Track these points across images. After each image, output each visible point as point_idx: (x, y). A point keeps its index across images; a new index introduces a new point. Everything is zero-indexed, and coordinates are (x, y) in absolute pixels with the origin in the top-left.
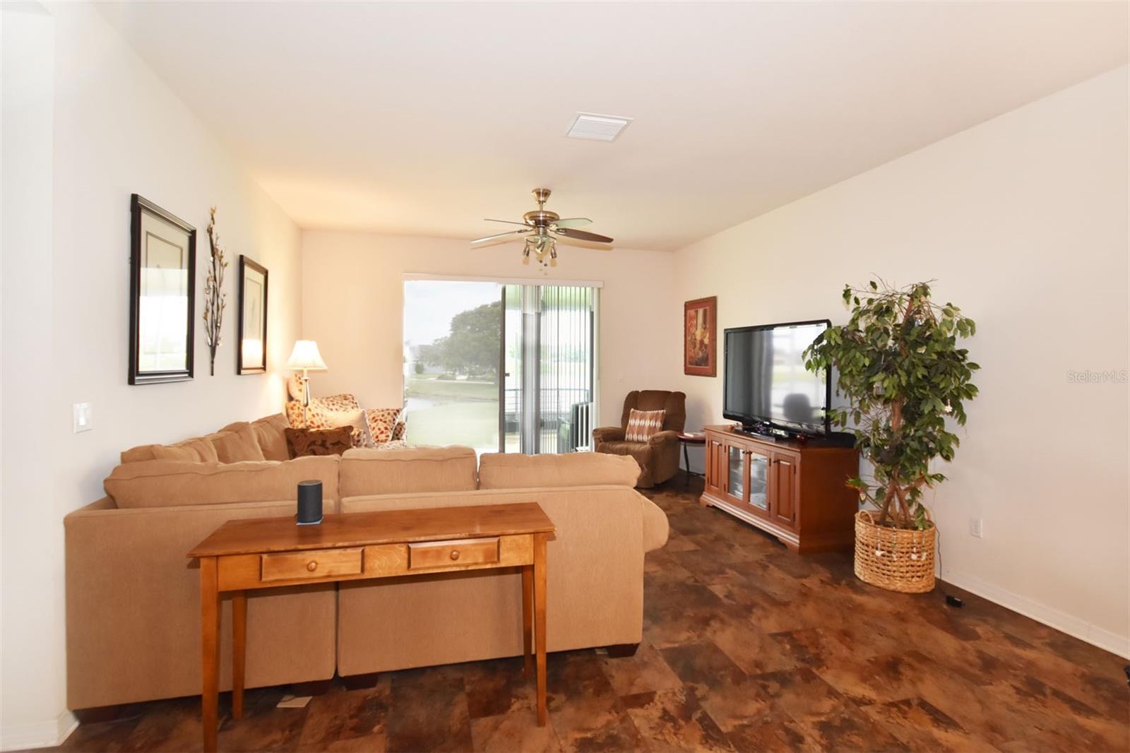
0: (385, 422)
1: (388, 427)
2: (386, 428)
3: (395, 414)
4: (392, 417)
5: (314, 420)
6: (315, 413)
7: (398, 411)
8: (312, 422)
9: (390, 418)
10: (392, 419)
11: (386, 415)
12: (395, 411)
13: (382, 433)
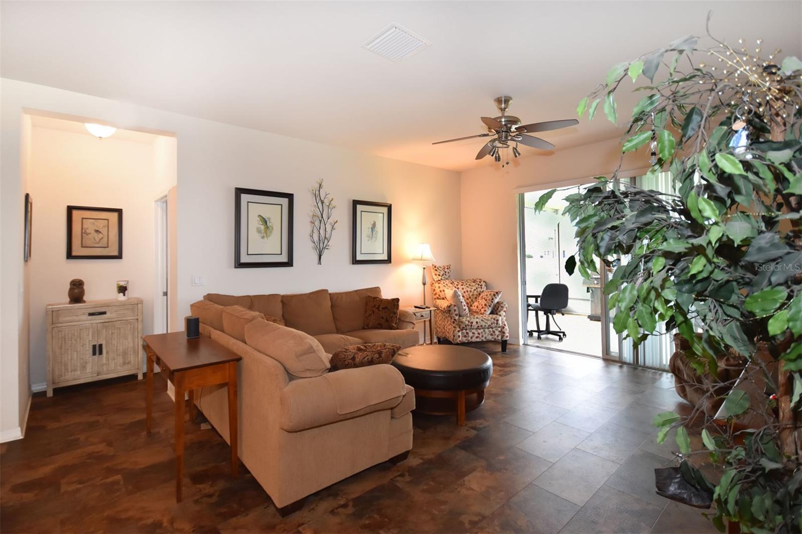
0: (486, 300)
1: (487, 304)
2: (485, 305)
3: (494, 295)
4: (492, 297)
5: (441, 294)
6: (442, 290)
7: (497, 293)
8: (439, 295)
9: (490, 297)
10: (491, 298)
11: (488, 295)
12: (495, 293)
13: (483, 308)
